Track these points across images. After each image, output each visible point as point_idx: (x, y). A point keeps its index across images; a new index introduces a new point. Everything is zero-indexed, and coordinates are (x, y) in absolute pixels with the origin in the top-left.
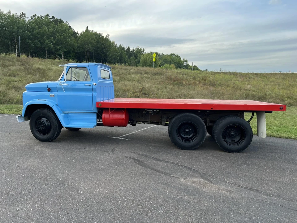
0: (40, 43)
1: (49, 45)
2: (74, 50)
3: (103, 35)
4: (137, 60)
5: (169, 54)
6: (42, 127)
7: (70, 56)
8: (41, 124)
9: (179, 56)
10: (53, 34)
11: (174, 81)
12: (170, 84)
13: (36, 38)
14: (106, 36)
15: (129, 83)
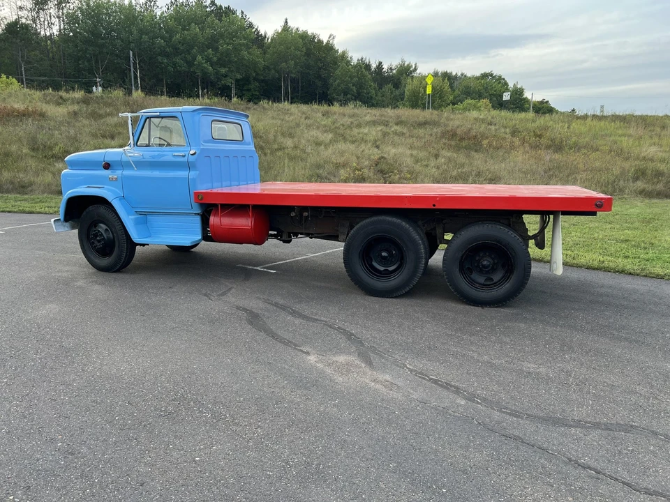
0: (187, 62)
1: (204, 67)
2: (257, 74)
3: (321, 38)
4: (397, 92)
5: (478, 74)
6: (99, 241)
7: (249, 90)
8: (96, 235)
9: (504, 79)
10: (213, 42)
11: (462, 139)
12: (450, 147)
13: (177, 51)
14: (327, 39)
15: (352, 147)
